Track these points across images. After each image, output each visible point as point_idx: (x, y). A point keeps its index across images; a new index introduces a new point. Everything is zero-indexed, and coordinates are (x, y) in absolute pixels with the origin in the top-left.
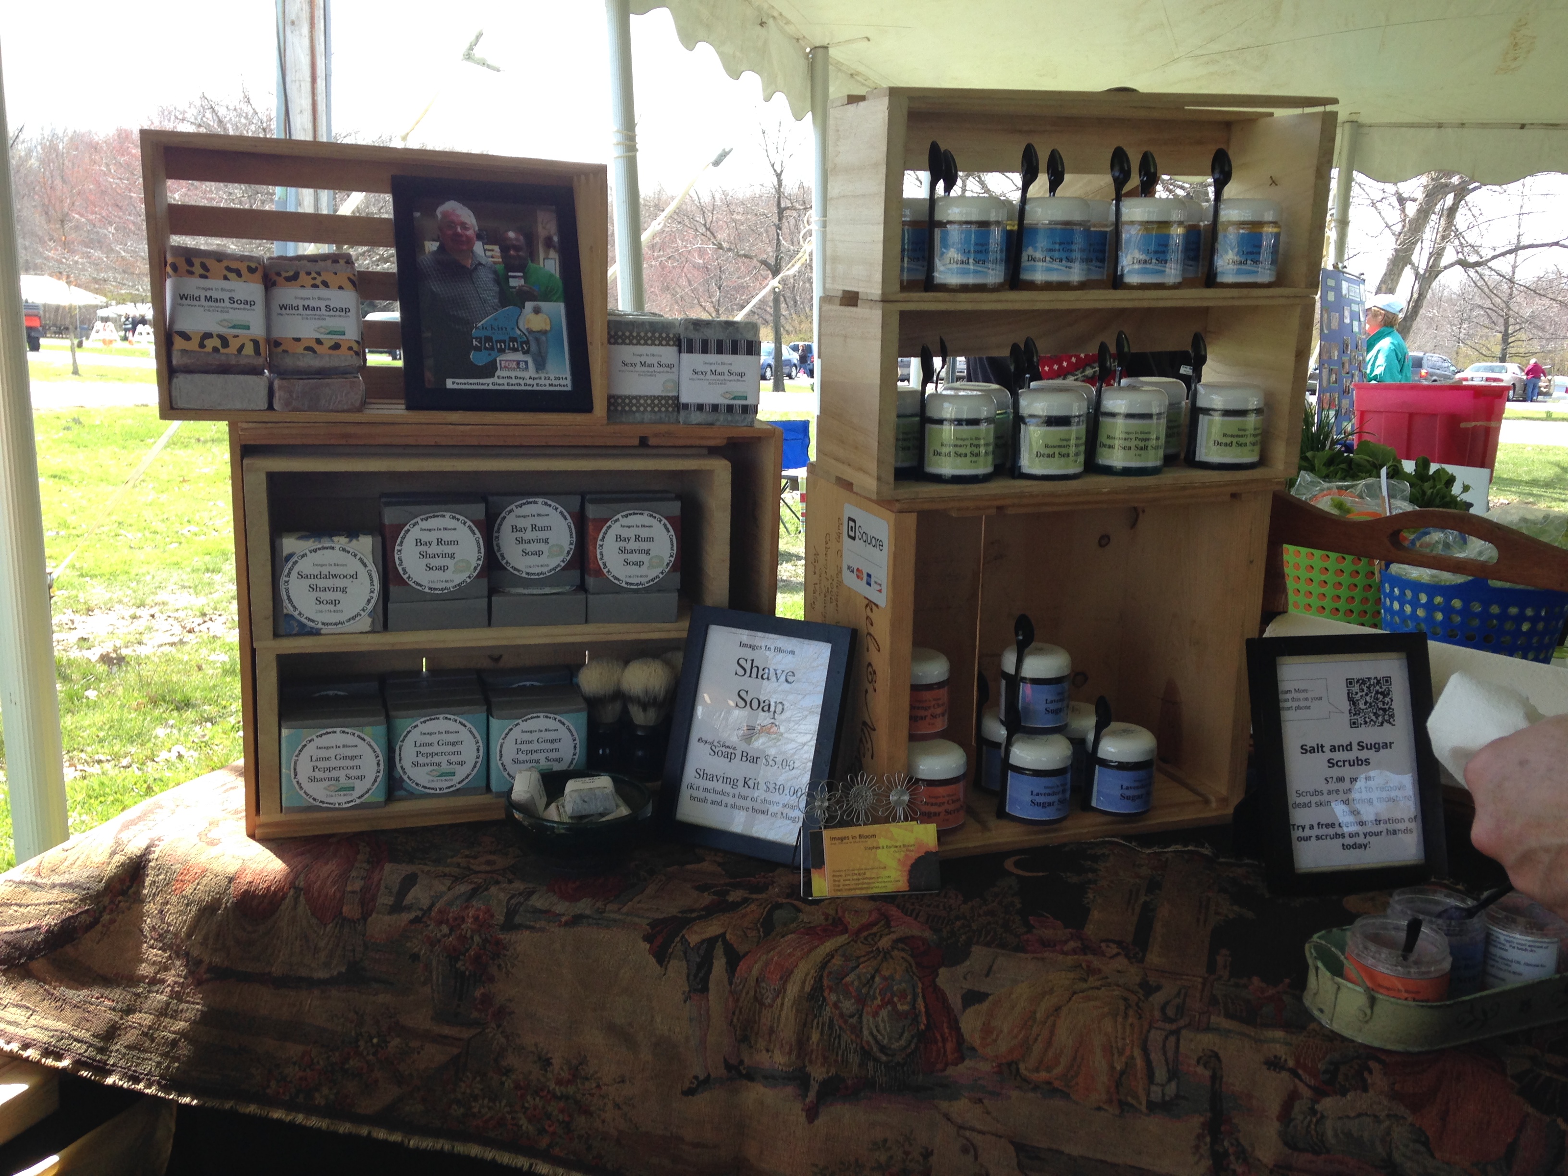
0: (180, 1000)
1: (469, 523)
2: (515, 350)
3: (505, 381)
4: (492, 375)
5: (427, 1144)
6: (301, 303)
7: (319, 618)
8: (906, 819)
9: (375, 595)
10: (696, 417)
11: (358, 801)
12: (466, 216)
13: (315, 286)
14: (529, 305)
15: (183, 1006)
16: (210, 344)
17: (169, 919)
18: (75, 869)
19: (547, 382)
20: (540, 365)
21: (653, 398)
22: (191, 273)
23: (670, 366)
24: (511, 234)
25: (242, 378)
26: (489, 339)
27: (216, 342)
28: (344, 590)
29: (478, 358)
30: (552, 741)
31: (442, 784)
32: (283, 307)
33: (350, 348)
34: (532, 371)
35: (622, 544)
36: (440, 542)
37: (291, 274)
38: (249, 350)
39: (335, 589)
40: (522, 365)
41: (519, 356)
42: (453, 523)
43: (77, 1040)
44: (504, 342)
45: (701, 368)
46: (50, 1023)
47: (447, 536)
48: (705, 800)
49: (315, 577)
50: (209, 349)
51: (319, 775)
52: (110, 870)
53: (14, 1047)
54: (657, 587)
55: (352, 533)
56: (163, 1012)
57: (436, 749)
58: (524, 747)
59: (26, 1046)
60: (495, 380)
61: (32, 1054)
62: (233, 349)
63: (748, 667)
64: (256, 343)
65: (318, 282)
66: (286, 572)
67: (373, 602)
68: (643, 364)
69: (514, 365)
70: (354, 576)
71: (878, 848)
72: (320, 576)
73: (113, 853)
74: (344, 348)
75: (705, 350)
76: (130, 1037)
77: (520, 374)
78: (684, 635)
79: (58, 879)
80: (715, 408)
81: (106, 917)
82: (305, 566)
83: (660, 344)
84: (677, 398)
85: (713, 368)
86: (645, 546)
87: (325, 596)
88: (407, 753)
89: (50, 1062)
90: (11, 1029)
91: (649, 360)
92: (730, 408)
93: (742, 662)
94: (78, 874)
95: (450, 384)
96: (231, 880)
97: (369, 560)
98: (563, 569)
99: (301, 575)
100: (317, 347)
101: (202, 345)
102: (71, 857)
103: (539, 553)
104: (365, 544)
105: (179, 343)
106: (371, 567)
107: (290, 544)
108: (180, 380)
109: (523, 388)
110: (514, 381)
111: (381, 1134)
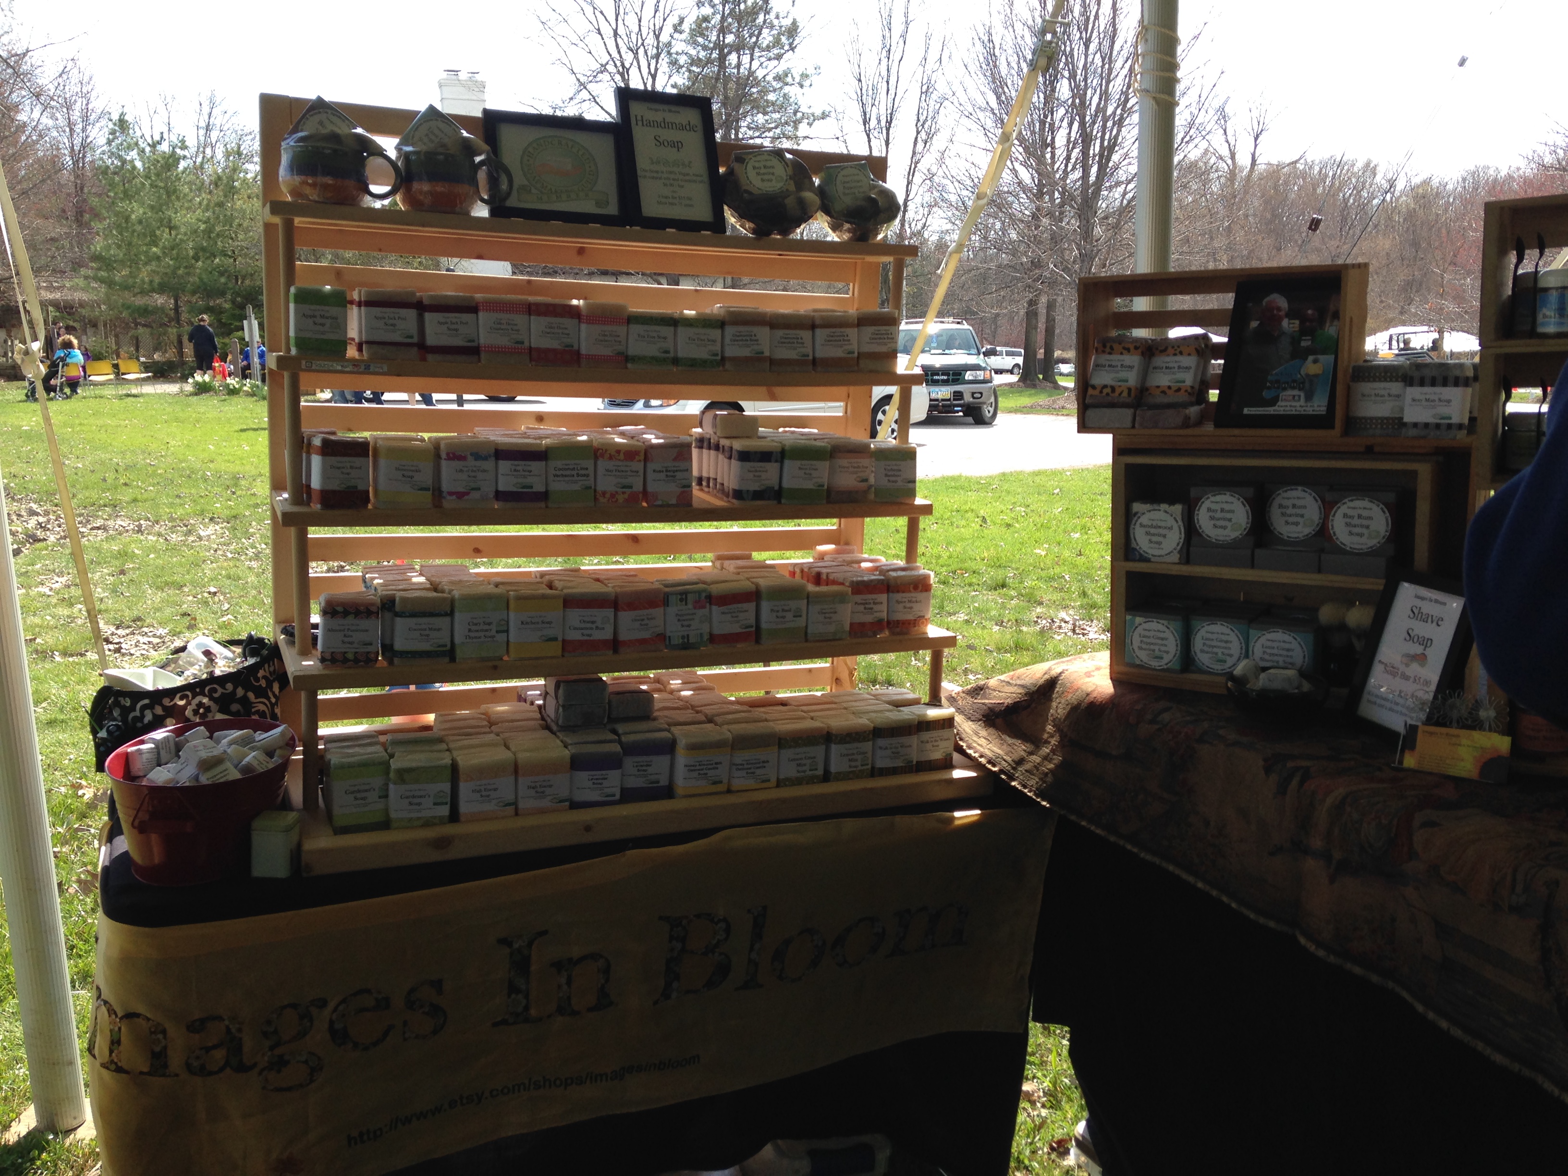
0: (1054, 754)
1: (1242, 499)
2: (1293, 388)
3: (1282, 409)
4: (1274, 405)
5: (1149, 857)
6: (1164, 365)
7: (1150, 551)
8: (1490, 730)
9: (1182, 541)
10: (1413, 432)
11: (1165, 667)
12: (1282, 302)
13: (1175, 355)
14: (1311, 358)
15: (1055, 757)
16: (1105, 391)
17: (1059, 711)
18: (1027, 679)
19: (1311, 409)
20: (1309, 398)
21: (1382, 419)
22: (1104, 352)
23: (1398, 396)
24: (1310, 312)
25: (1119, 410)
26: (1277, 381)
27: (1108, 390)
28: (1164, 536)
29: (1266, 394)
30: (1288, 650)
31: (1218, 667)
32: (1155, 368)
33: (1186, 391)
34: (1302, 402)
35: (1348, 520)
36: (1222, 510)
37: (1163, 348)
38: (1125, 394)
39: (1159, 535)
40: (1296, 398)
41: (1296, 392)
42: (1230, 499)
43: (1004, 760)
44: (1288, 383)
45: (1418, 397)
46: (995, 749)
47: (1227, 507)
48: (1375, 703)
49: (1149, 527)
50: (1104, 394)
51: (1144, 646)
52: (1041, 681)
53: (977, 755)
54: (1373, 553)
55: (1172, 503)
56: (1046, 758)
57: (1214, 643)
58: (1268, 651)
59: (981, 756)
60: (1276, 408)
61: (983, 760)
62: (1117, 394)
63: (1416, 612)
64: (1130, 390)
65: (1177, 352)
66: (1133, 522)
67: (1181, 545)
68: (1376, 395)
69: (1291, 398)
70: (1171, 528)
71: (1460, 745)
72: (1152, 526)
73: (1045, 674)
74: (1182, 391)
75: (1422, 383)
76: (1028, 766)
77: (1294, 404)
78: (1381, 588)
79: (1019, 682)
80: (1426, 425)
81: (1033, 705)
82: (1144, 520)
83: (1391, 381)
84: (1402, 418)
85: (1428, 397)
86: (1365, 522)
87: (1154, 539)
88: (1198, 643)
89: (989, 766)
90: (979, 747)
91: (1382, 392)
92: (1438, 426)
93: (1414, 609)
94: (1027, 681)
95: (1246, 411)
96: (1088, 695)
97: (1179, 519)
98: (1314, 535)
99: (1142, 525)
100: (1168, 391)
101: (1101, 392)
102: (1028, 672)
103: (1297, 524)
104: (1178, 509)
105: (1090, 391)
106: (1180, 523)
107: (1137, 507)
108: (1090, 413)
109: (1294, 413)
110: (1288, 408)
111: (1129, 847)
